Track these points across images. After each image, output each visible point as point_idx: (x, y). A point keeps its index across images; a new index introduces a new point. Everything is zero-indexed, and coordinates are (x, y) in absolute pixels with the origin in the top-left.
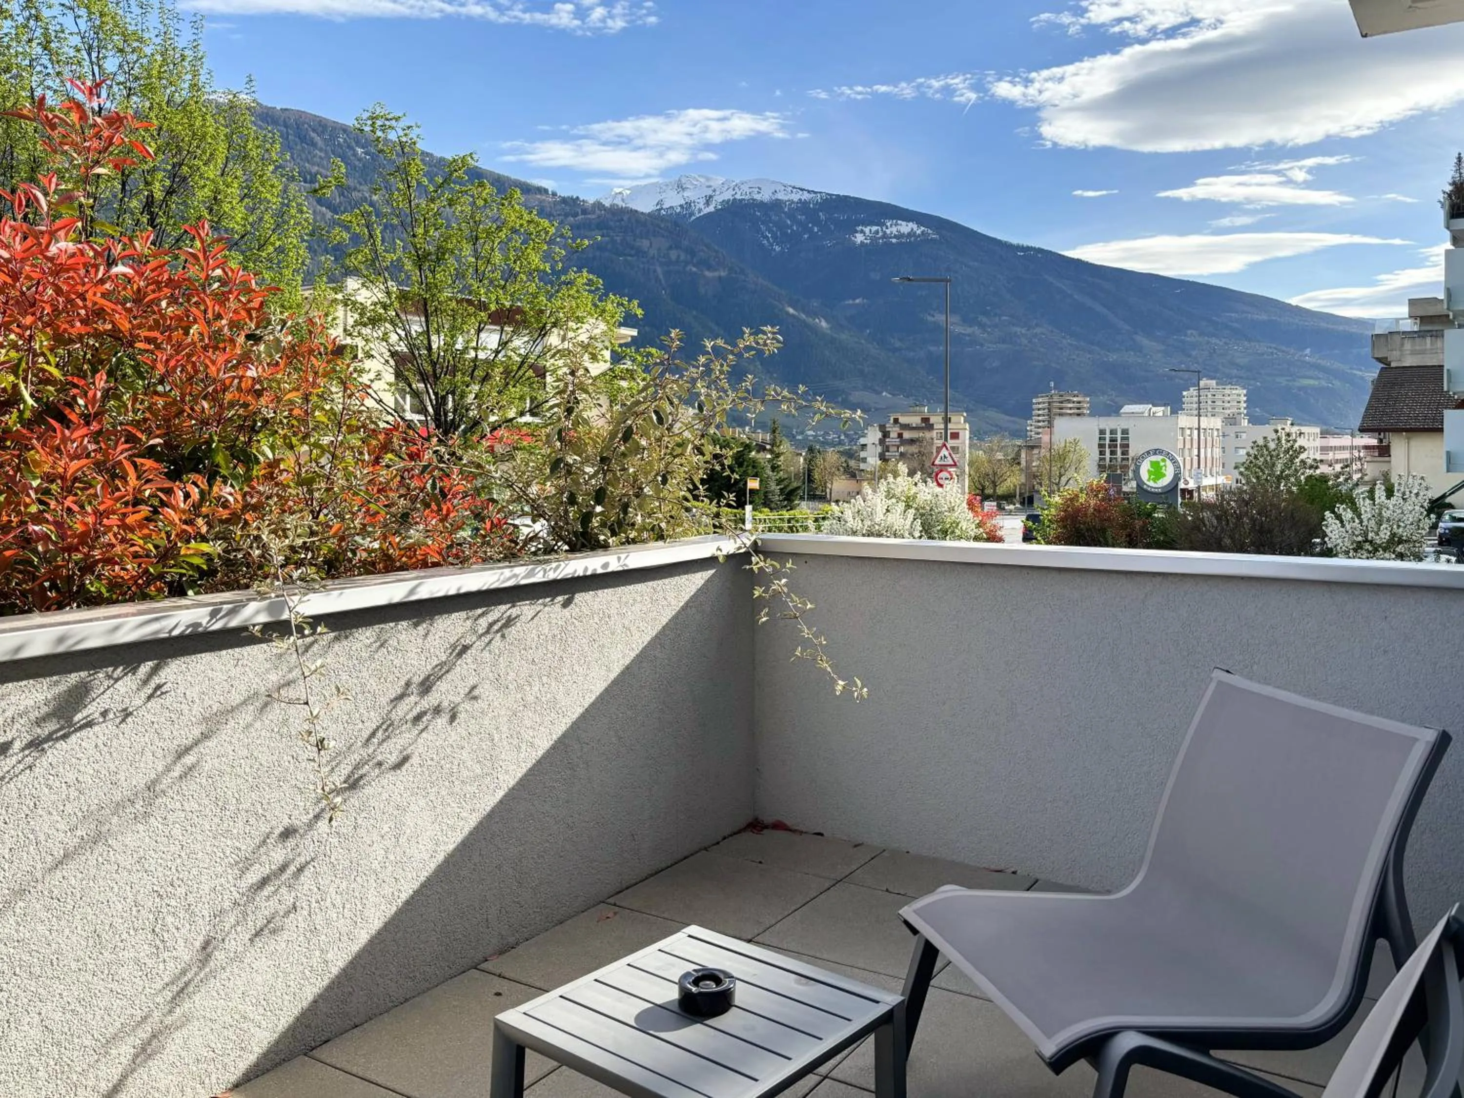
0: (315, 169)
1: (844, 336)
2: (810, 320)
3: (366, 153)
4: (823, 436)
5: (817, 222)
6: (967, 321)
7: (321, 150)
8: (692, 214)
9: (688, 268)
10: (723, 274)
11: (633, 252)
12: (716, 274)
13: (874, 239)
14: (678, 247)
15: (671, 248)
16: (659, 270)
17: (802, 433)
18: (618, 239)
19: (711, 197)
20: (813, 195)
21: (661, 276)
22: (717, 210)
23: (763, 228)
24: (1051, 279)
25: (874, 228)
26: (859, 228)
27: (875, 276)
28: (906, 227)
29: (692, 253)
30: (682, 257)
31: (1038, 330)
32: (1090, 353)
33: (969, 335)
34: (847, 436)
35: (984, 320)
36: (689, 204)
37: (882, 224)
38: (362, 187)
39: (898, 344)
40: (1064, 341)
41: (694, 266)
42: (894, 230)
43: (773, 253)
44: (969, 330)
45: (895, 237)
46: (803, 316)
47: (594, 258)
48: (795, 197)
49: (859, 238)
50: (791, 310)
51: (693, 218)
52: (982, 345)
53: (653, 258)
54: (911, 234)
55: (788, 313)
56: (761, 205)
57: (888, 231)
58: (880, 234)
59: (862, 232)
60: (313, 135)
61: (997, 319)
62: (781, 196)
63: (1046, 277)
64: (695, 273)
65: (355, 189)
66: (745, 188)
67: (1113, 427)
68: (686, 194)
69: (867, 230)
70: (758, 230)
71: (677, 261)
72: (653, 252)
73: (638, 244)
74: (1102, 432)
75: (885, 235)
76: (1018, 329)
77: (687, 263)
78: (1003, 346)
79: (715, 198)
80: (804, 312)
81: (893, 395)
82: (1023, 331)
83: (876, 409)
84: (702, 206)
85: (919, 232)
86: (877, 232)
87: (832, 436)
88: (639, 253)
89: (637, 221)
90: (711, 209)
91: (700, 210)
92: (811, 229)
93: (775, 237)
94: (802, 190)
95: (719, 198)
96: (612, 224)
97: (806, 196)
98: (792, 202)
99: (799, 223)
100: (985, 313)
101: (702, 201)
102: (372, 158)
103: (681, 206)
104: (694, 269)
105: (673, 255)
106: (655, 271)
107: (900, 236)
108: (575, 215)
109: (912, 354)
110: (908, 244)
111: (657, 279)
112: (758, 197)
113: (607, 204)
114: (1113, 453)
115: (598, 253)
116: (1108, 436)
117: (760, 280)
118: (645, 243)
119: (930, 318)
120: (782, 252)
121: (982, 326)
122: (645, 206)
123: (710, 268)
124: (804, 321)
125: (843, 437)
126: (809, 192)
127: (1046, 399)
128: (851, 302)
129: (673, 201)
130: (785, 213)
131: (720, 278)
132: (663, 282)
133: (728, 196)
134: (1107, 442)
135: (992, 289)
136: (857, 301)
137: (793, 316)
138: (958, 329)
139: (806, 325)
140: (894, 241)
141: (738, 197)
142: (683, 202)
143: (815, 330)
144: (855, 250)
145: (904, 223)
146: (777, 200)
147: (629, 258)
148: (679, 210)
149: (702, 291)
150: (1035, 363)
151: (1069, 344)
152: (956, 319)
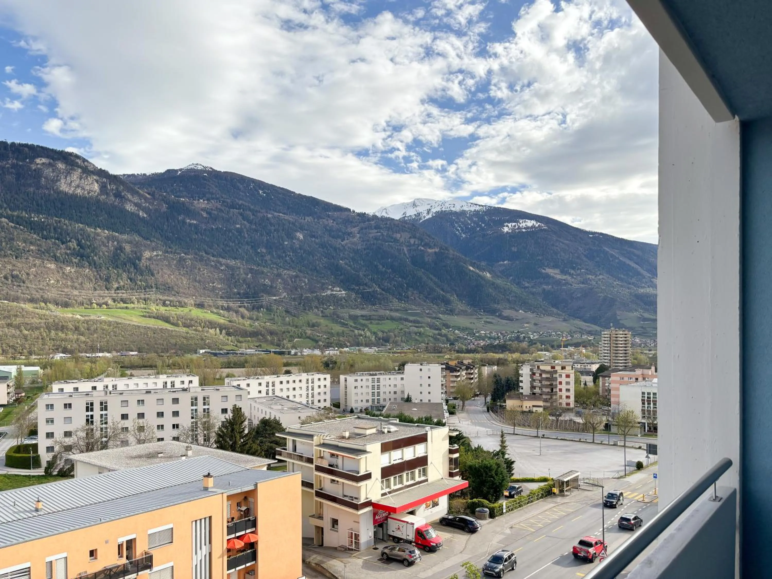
0: (241, 202)
1: (499, 281)
2: (481, 273)
3: (264, 193)
4: (490, 334)
5: (483, 221)
6: (563, 272)
7: (242, 192)
8: (420, 219)
9: (419, 248)
10: (437, 250)
11: (392, 240)
12: (433, 250)
13: (513, 230)
14: (414, 237)
15: (410, 238)
16: (405, 249)
17: (478, 332)
18: (385, 234)
19: (430, 210)
20: (481, 207)
21: (406, 252)
22: (433, 217)
23: (456, 225)
24: (607, 249)
25: (514, 224)
26: (506, 224)
27: (514, 249)
28: (530, 223)
29: (422, 240)
30: (416, 243)
31: (601, 277)
32: (629, 288)
33: (564, 280)
34: (501, 334)
35: (572, 272)
36: (419, 214)
37: (517, 222)
38: (262, 211)
39: (527, 285)
40: (615, 283)
41: (423, 246)
42: (524, 225)
43: (462, 238)
44: (564, 277)
45: (524, 228)
46: (478, 271)
47: (374, 244)
48: (473, 209)
49: (506, 229)
50: (471, 268)
51: (421, 221)
52: (571, 285)
53: (402, 243)
54: (533, 227)
55: (470, 270)
56: (456, 213)
57: (521, 226)
58: (517, 227)
59: (507, 226)
60: (239, 184)
61: (579, 272)
62: (466, 208)
63: (605, 248)
64: (423, 250)
65: (259, 212)
66: (447, 205)
68: (417, 208)
69: (510, 225)
70: (454, 227)
71: (414, 244)
72: (402, 240)
73: (394, 236)
75: (519, 228)
76: (590, 276)
77: (419, 246)
78: (582, 286)
79: (432, 210)
80: (478, 268)
81: (525, 312)
82: (593, 277)
83: (517, 320)
84: (425, 214)
85: (537, 225)
86: (515, 226)
87: (494, 334)
88: (396, 240)
89: (394, 225)
90: (430, 216)
91: (424, 217)
92: (481, 225)
93: (462, 230)
94: (476, 205)
95: (434, 210)
96: (382, 226)
97: (478, 208)
98: (471, 211)
99: (475, 222)
100: (573, 268)
101: (426, 212)
102: (267, 195)
103: (415, 215)
104: (422, 248)
105: (412, 241)
106: (403, 249)
107: (527, 228)
108: (364, 222)
109: (534, 290)
110: (531, 232)
111: (405, 254)
112: (453, 209)
113: (379, 215)
115: (375, 242)
117: (455, 253)
118: (398, 236)
119: (543, 271)
120: (466, 238)
121: (570, 274)
122: (397, 216)
123: (430, 248)
124: (477, 274)
125: (499, 335)
126: (479, 206)
128: (502, 263)
129: (411, 212)
130: (467, 217)
131: (435, 252)
132: (407, 255)
133: (438, 209)
135: (576, 255)
136: (505, 262)
137: (473, 271)
138: (559, 277)
139: (479, 276)
140: (524, 230)
141: (443, 209)
142: (416, 213)
143: (483, 278)
144: (503, 235)
145: (529, 221)
146: (463, 210)
147: (391, 243)
148: (414, 217)
149: (426, 259)
150: (600, 295)
151: (618, 284)
152: (557, 271)
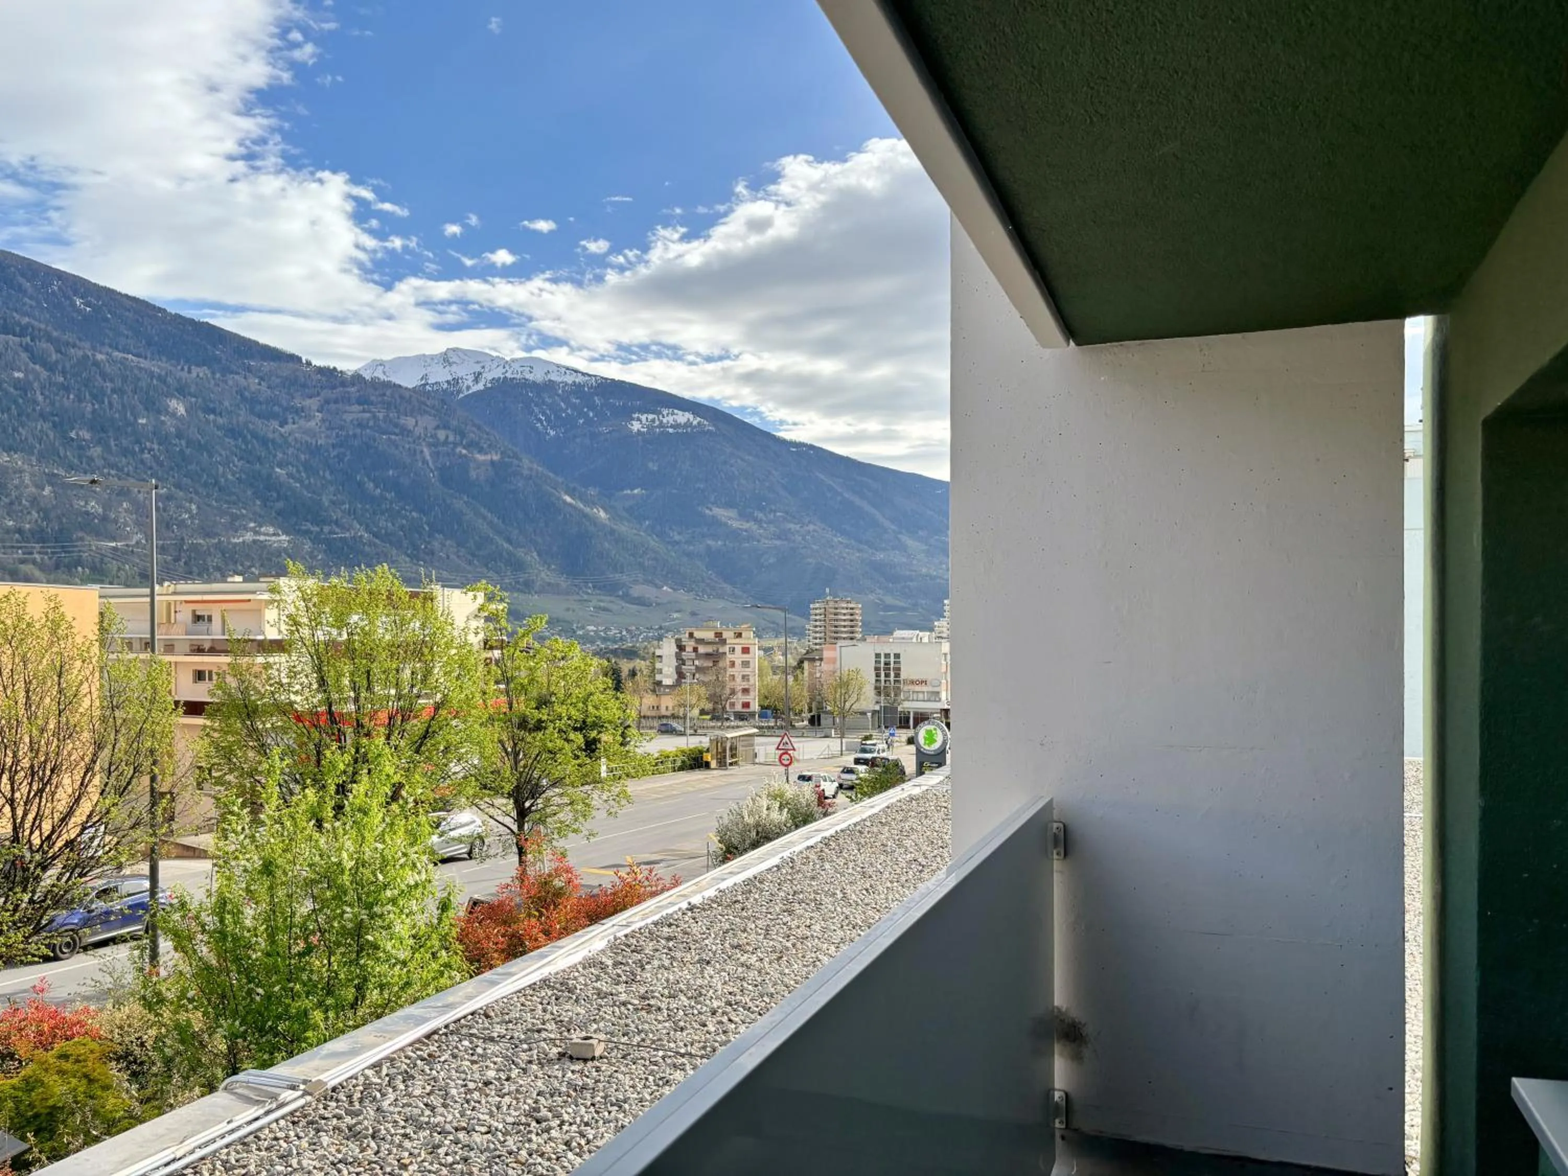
0: (26, 320)
1: (623, 528)
2: (587, 510)
3: (88, 304)
4: (605, 631)
5: (592, 407)
6: (744, 516)
7: (31, 298)
8: (459, 392)
9: (458, 449)
10: (496, 458)
11: (397, 431)
12: (488, 457)
13: (650, 428)
14: (446, 427)
15: (437, 427)
16: (425, 450)
17: (583, 628)
18: (381, 416)
19: (480, 374)
20: (587, 378)
21: (428, 458)
22: (486, 389)
23: (536, 410)
24: (822, 476)
25: (651, 417)
26: (636, 415)
27: (653, 467)
28: (682, 417)
29: (463, 435)
30: (451, 439)
31: (811, 527)
32: (859, 550)
33: (746, 531)
34: (628, 631)
35: (760, 515)
36: (456, 381)
37: (659, 413)
38: (83, 344)
39: (677, 538)
40: (835, 540)
41: (464, 448)
42: (670, 419)
43: (548, 437)
44: (746, 525)
45: (672, 427)
46: (581, 505)
47: (355, 436)
48: (569, 379)
49: (636, 426)
50: (568, 499)
51: (461, 395)
52: (759, 541)
53: (419, 438)
54: (688, 424)
55: (565, 502)
56: (534, 385)
57: (665, 421)
58: (657, 423)
59: (639, 419)
60: (21, 280)
61: (772, 516)
62: (554, 377)
63: (818, 474)
64: (465, 456)
65: (74, 346)
66: (516, 366)
67: (887, 651)
68: (454, 368)
69: (643, 418)
70: (531, 413)
71: (446, 442)
72: (419, 431)
73: (402, 421)
74: (878, 656)
75: (661, 425)
76: (792, 526)
77: (455, 445)
78: (778, 543)
79: (484, 375)
80: (581, 500)
81: (674, 590)
82: (798, 527)
83: (658, 604)
84: (470, 383)
85: (695, 423)
86: (653, 421)
87: (613, 632)
88: (405, 432)
89: (401, 397)
90: (480, 387)
91: (468, 388)
92: (586, 414)
93: (548, 420)
94: (576, 371)
95: (488, 376)
96: (373, 398)
97: (580, 379)
98: (566, 384)
99: (574, 407)
100: (762, 509)
101: (471, 378)
102: (94, 310)
103: (448, 382)
104: (464, 452)
105: (442, 435)
106: (422, 452)
107: (676, 426)
108: (334, 387)
109: (691, 548)
110: (685, 435)
111: (425, 462)
112: (530, 377)
113: (367, 376)
114: (887, 675)
115: (358, 431)
116: (883, 660)
117: (535, 466)
118: (410, 422)
119: (707, 511)
120: (557, 437)
121: (756, 520)
122: (409, 380)
123: (481, 451)
124: (581, 511)
125: (624, 633)
126: (583, 374)
127: (822, 605)
128: (629, 492)
129: (440, 376)
130: (559, 395)
131: (492, 463)
132: (430, 464)
133: (498, 373)
134: (882, 665)
135: (767, 484)
136: (636, 491)
137: (570, 505)
138: (735, 524)
139: (585, 516)
140: (671, 430)
141: (509, 375)
142: (450, 378)
143: (594, 521)
144: (630, 435)
145: (680, 413)
146: (550, 381)
147: (393, 437)
148: (445, 386)
149: (473, 474)
150: (810, 560)
151: (841, 543)
152: (732, 513)
